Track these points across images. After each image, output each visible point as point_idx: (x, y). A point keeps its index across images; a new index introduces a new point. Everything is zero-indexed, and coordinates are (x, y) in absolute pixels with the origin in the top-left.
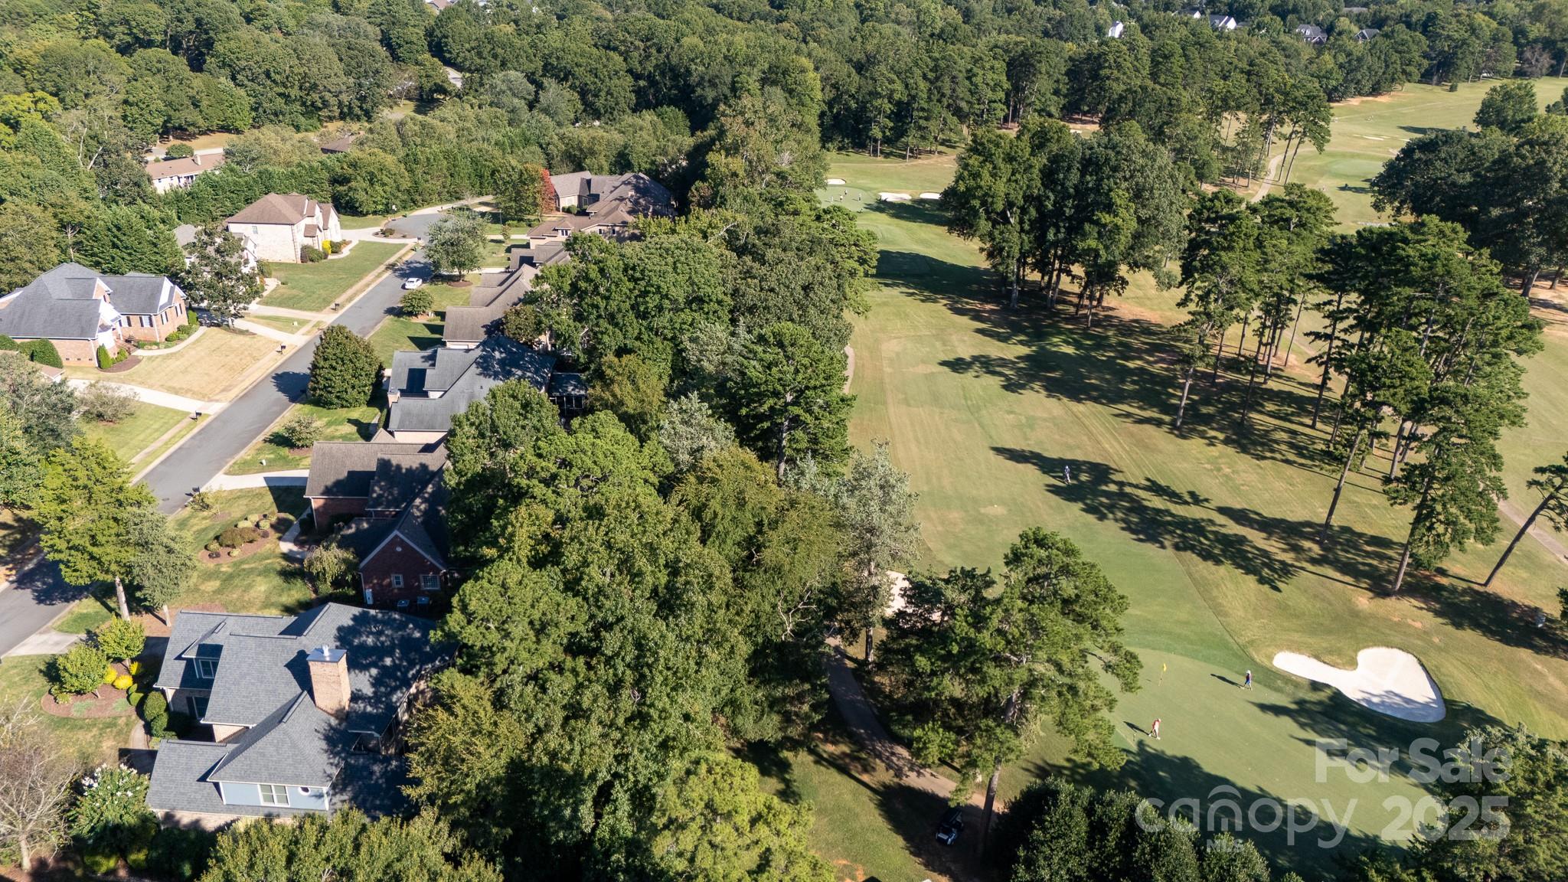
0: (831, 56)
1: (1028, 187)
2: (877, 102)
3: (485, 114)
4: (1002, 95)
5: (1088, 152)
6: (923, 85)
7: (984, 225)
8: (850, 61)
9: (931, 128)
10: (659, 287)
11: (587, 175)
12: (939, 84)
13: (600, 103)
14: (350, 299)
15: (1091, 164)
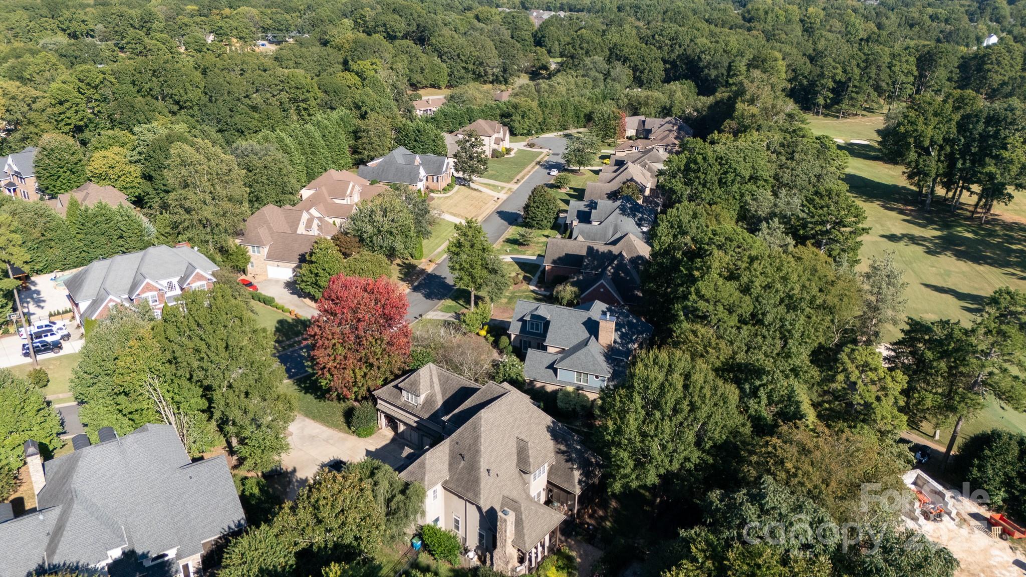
0: (795, 51)
1: (947, 132)
2: (824, 81)
3: (580, 80)
4: (912, 79)
5: (992, 113)
6: (857, 71)
7: (913, 155)
8: (804, 55)
9: (860, 99)
10: (735, 169)
11: (643, 118)
12: (868, 70)
13: (644, 77)
14: (523, 178)
15: (993, 119)
